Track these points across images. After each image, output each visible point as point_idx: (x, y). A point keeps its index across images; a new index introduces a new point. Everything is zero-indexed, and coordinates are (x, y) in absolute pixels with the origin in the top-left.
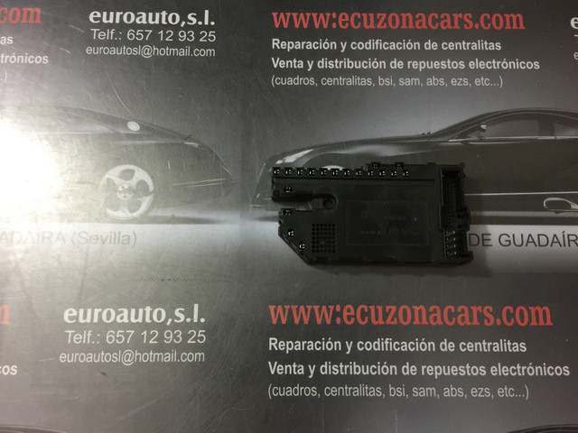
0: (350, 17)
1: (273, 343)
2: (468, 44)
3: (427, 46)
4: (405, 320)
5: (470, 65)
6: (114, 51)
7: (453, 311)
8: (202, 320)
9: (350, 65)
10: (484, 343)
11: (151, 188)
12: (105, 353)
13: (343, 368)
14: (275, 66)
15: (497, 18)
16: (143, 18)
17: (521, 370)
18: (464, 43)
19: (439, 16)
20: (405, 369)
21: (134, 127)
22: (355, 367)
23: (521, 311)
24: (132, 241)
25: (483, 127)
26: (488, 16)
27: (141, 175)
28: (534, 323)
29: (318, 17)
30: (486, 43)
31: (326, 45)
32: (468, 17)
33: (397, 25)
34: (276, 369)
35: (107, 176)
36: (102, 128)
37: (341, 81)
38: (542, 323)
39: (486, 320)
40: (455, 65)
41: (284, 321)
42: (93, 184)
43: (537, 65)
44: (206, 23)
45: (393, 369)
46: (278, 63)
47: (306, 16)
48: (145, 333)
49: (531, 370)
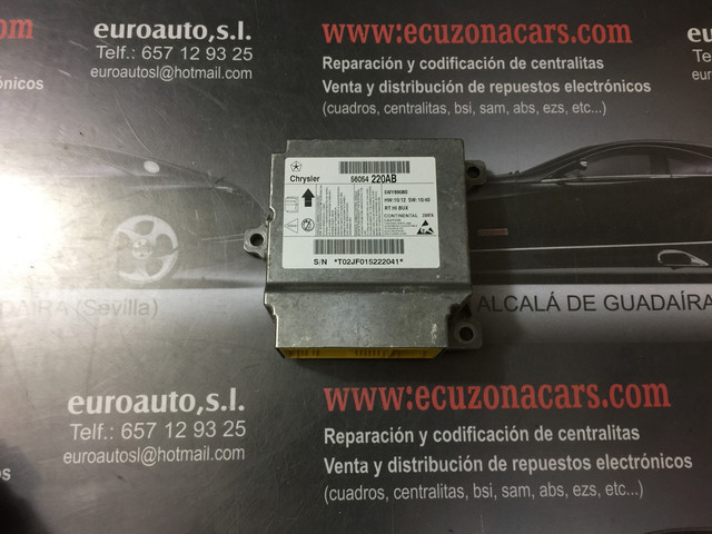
0: (418, 30)
1: (330, 435)
2: (563, 62)
3: (514, 64)
4: (492, 404)
5: (566, 88)
6: (125, 73)
7: (550, 391)
8: (241, 408)
9: (420, 88)
10: (588, 430)
11: (175, 245)
12: (120, 451)
13: (417, 465)
14: (327, 90)
15: (599, 30)
16: (161, 32)
17: (633, 462)
18: (558, 61)
19: (528, 27)
20: (493, 465)
21: (152, 168)
22: (431, 462)
23: (633, 390)
24: (152, 311)
25: (584, 163)
26: (588, 27)
27: (162, 227)
28: (648, 404)
29: (379, 29)
30: (585, 61)
31: (389, 64)
32: (563, 28)
33: (477, 39)
34: (333, 467)
35: (119, 229)
36: (112, 170)
37: (408, 108)
38: (657, 404)
39: (589, 402)
40: (547, 88)
41: (343, 408)
42: (102, 239)
43: (647, 87)
44: (241, 37)
45: (478, 464)
46: (330, 87)
47: (364, 29)
48: (170, 425)
49: (645, 463)
